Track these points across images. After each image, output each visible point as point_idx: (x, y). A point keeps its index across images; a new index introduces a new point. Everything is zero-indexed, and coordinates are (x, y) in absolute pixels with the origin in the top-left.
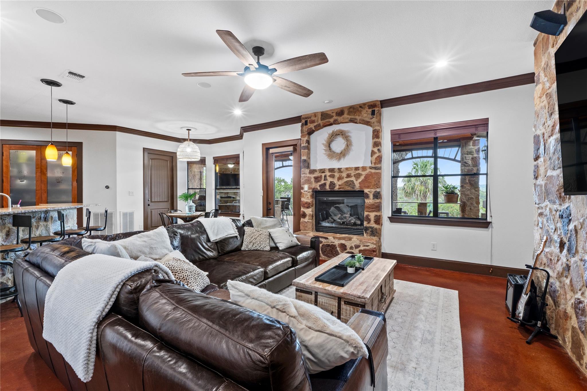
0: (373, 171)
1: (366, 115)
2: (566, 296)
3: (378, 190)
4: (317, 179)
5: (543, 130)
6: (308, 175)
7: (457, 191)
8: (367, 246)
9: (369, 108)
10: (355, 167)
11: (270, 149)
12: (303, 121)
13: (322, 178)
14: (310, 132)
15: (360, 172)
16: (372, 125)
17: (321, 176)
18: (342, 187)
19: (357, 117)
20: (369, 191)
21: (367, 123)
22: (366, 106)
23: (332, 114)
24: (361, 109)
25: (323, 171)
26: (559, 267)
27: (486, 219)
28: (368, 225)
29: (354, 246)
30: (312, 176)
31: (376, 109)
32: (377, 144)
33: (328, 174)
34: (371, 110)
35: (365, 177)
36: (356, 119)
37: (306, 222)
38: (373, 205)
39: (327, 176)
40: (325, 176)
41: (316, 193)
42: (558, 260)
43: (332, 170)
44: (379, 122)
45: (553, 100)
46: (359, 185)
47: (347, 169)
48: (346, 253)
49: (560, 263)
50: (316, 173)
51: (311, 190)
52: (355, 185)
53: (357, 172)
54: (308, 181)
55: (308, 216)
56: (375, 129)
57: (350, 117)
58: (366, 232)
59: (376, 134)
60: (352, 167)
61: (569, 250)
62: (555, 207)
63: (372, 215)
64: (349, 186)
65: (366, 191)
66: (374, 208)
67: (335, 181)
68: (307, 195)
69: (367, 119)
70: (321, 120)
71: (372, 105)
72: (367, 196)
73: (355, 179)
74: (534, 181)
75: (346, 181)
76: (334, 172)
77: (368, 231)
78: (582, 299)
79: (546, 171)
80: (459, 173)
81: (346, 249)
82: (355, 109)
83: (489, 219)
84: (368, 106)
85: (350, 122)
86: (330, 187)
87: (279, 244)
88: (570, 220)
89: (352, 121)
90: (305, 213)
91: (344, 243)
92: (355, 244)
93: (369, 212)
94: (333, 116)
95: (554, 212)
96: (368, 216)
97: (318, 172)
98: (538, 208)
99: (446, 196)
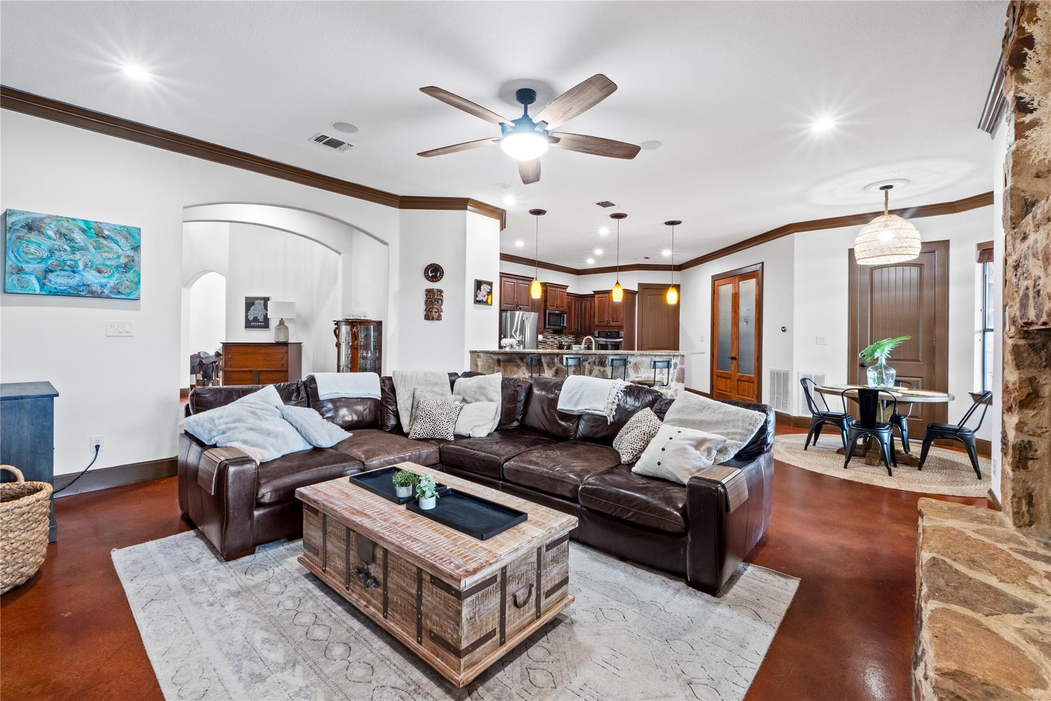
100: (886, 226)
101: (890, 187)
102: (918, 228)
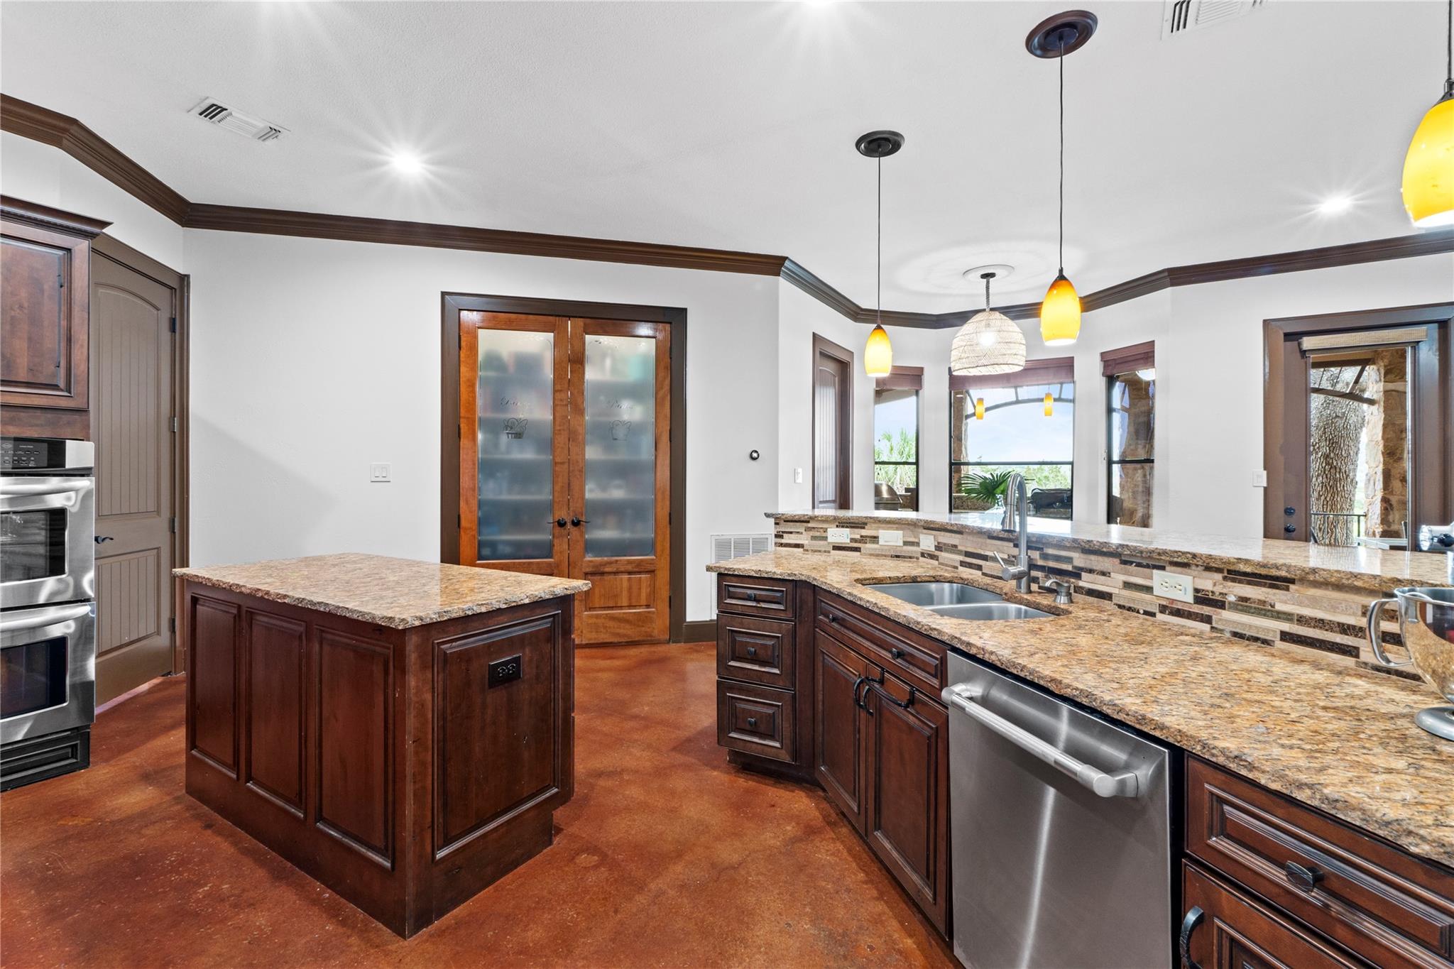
11: (1304, 338)
100: (988, 325)
101: (992, 275)
102: (1019, 326)
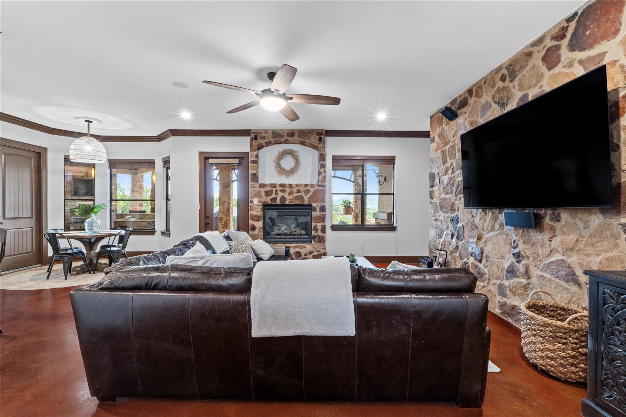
0: (320, 188)
1: (314, 140)
2: (456, 262)
3: (323, 204)
4: (268, 193)
5: (438, 171)
6: (258, 189)
7: (352, 205)
8: (319, 251)
9: (317, 135)
10: (305, 184)
11: (210, 159)
12: (253, 136)
13: (273, 192)
14: (260, 147)
15: (309, 188)
16: (319, 149)
17: (272, 191)
18: (292, 201)
19: (306, 141)
20: (316, 205)
21: (315, 148)
22: (315, 132)
23: (283, 134)
24: (310, 134)
25: (274, 186)
26: (451, 248)
27: (393, 225)
28: (316, 234)
29: (308, 253)
30: (263, 190)
31: (323, 137)
32: (323, 166)
33: (279, 189)
34: (318, 137)
35: (313, 193)
36: (306, 142)
37: (256, 235)
38: (320, 216)
39: (278, 191)
40: (276, 191)
41: (266, 207)
42: (450, 244)
43: (283, 186)
44: (324, 147)
45: (446, 155)
46: (308, 200)
47: (297, 185)
48: (301, 259)
49: (451, 246)
50: (266, 187)
51: (261, 204)
52: (304, 200)
53: (307, 188)
54: (258, 195)
55: (257, 229)
56: (322, 153)
57: (300, 139)
58: (313, 240)
59: (322, 158)
60: (302, 184)
61: (458, 238)
62: (447, 215)
63: (319, 225)
64: (299, 200)
65: (314, 205)
66: (320, 219)
67: (286, 195)
68: (256, 208)
69: (315, 144)
70: (273, 138)
71: (319, 133)
72: (315, 210)
73: (304, 194)
74: (430, 200)
75: (296, 196)
76: (285, 187)
77: (315, 239)
78: (468, 262)
79: (441, 195)
80: (378, 193)
81: (301, 256)
82: (305, 133)
83: (395, 225)
84: (316, 133)
85: (299, 144)
86: (280, 201)
87: (263, 255)
88: (458, 222)
89: (302, 143)
90: (255, 226)
91: (299, 251)
92: (309, 250)
93: (316, 222)
94: (283, 136)
95: (447, 218)
96: (315, 226)
97: (269, 186)
98: (434, 216)
99: (345, 209)
100: (89, 143)
101: (91, 122)
